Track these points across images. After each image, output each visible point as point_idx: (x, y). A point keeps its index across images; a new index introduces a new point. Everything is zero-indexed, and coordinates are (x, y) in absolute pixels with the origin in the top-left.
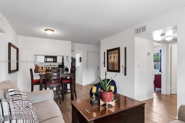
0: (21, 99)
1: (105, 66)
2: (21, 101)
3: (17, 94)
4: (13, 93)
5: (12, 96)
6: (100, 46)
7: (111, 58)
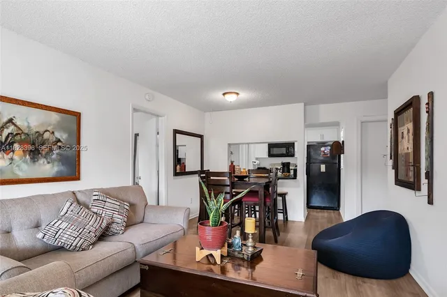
2: (102, 209)
3: (100, 199)
5: (94, 200)
7: (403, 138)
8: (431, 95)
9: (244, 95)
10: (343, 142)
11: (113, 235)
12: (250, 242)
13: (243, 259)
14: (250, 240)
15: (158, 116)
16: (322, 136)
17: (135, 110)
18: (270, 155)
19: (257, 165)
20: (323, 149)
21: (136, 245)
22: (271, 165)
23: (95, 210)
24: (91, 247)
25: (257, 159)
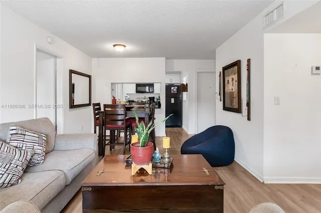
0: (23, 140)
1: (221, 101)
2: (22, 142)
3: (19, 133)
4: (14, 132)
5: (12, 134)
6: (215, 59)
7: (228, 83)
8: (249, 61)
9: (130, 48)
10: (187, 84)
11: (34, 165)
12: (166, 155)
13: (164, 168)
14: (167, 153)
15: (56, 57)
16: (171, 80)
17: (38, 50)
18: (138, 92)
19: (129, 99)
20: (172, 88)
21: (65, 171)
22: (137, 98)
23: (15, 144)
24: (20, 181)
25: (127, 94)
